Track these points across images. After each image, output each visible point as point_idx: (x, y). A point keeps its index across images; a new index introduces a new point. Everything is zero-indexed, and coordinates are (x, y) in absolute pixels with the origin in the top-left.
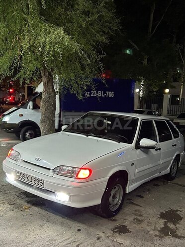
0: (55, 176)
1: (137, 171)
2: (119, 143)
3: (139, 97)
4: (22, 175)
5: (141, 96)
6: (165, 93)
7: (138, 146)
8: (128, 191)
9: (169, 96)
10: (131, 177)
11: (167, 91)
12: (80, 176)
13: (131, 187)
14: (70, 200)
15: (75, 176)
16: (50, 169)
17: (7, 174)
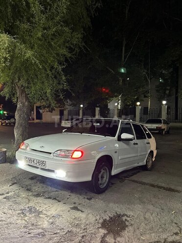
0: (55, 158)
1: (120, 158)
2: (105, 136)
3: (118, 109)
4: (30, 160)
5: (119, 108)
6: (137, 106)
7: (119, 139)
8: (113, 173)
9: (140, 107)
10: (115, 162)
11: (138, 103)
12: (74, 156)
13: (115, 171)
14: (67, 176)
15: (70, 157)
16: (51, 153)
17: (19, 161)
